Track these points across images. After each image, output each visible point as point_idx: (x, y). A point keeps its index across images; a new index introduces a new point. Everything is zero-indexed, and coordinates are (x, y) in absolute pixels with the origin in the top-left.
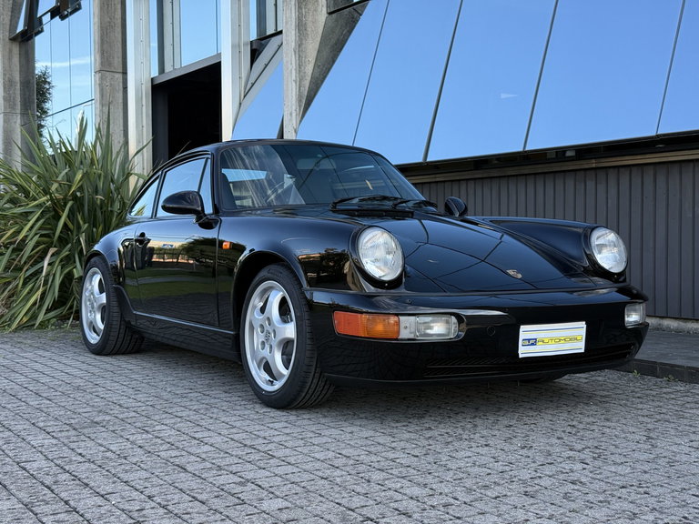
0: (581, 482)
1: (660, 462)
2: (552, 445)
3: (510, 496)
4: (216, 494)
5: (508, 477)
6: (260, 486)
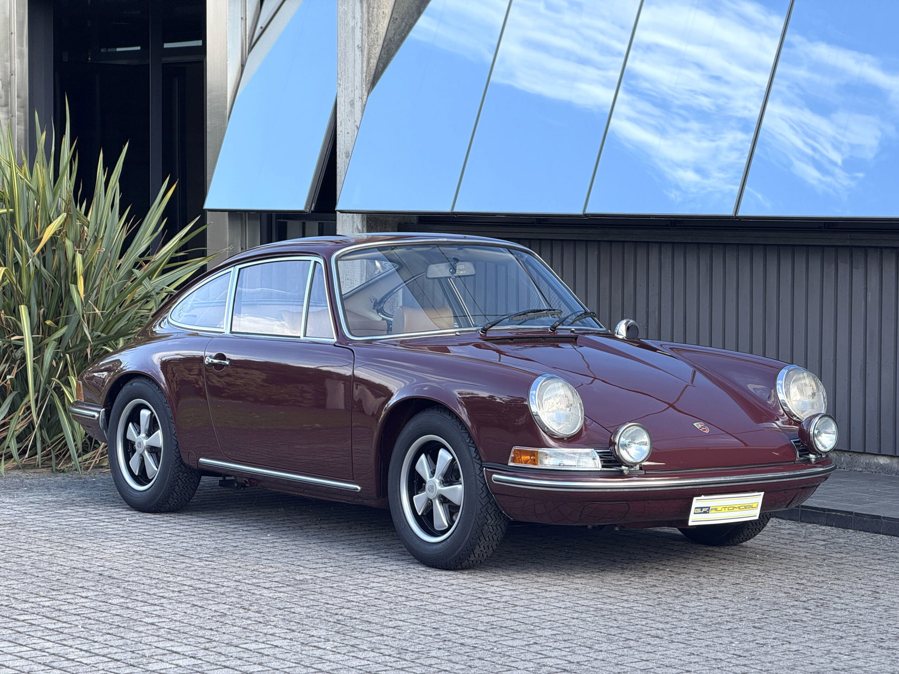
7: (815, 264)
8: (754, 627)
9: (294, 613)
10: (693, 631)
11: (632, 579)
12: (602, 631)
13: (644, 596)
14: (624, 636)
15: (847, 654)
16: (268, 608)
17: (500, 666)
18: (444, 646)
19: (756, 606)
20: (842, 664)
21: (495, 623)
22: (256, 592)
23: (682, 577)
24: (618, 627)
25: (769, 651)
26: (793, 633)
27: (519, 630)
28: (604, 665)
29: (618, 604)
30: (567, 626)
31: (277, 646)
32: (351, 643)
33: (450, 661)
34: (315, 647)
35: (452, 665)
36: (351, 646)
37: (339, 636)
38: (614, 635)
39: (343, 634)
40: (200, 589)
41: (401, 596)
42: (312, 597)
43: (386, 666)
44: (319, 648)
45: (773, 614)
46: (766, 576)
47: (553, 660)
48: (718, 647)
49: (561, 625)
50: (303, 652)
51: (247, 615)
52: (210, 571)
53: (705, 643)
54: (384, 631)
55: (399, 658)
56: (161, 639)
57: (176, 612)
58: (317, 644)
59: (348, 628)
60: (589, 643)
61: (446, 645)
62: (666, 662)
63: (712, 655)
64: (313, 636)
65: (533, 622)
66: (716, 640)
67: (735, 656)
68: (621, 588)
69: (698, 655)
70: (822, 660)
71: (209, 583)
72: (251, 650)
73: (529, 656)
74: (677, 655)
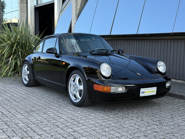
0: (157, 132)
1: (176, 125)
2: (148, 120)
3: (141, 136)
4: (68, 135)
5: (139, 130)
6: (78, 133)
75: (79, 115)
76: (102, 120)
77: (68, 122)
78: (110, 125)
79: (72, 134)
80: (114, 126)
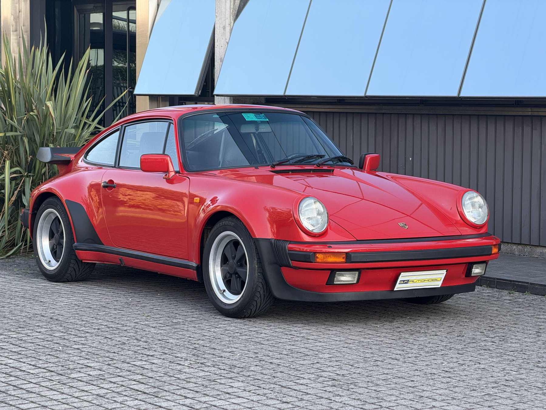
7: (509, 127)
8: (458, 353)
9: (168, 343)
10: (419, 356)
11: (385, 323)
12: (361, 355)
13: (391, 333)
14: (374, 358)
15: (515, 370)
16: (153, 339)
17: (293, 377)
18: (260, 364)
19: (461, 340)
20: (512, 377)
21: (294, 350)
22: (146, 329)
23: (417, 322)
24: (371, 353)
25: (466, 369)
26: (483, 357)
27: (309, 354)
28: (359, 376)
29: (374, 339)
30: (339, 352)
31: (154, 363)
32: (201, 362)
33: (262, 373)
34: (178, 364)
35: (262, 376)
36: (201, 363)
37: (194, 357)
38: (369, 358)
39: (197, 356)
40: (111, 327)
41: (237, 333)
42: (181, 333)
43: (221, 376)
44: (180, 365)
45: (471, 345)
46: (470, 322)
47: (327, 373)
48: (434, 366)
49: (336, 351)
50: (170, 367)
51: (138, 344)
52: (120, 316)
53: (425, 363)
54: (223, 354)
55: (230, 371)
56: (81, 358)
57: (94, 342)
58: (179, 362)
59: (201, 352)
60: (351, 363)
61: (261, 363)
62: (399, 375)
63: (429, 371)
64: (178, 357)
65: (318, 349)
66: (433, 361)
67: (444, 372)
68: (377, 328)
69: (420, 371)
70: (499, 375)
71: (118, 324)
72: (137, 366)
73: (313, 371)
74: (407, 371)
75: (301, 329)
76: (361, 335)
77: (279, 338)
78: (380, 342)
79: (300, 351)
80: (391, 343)
